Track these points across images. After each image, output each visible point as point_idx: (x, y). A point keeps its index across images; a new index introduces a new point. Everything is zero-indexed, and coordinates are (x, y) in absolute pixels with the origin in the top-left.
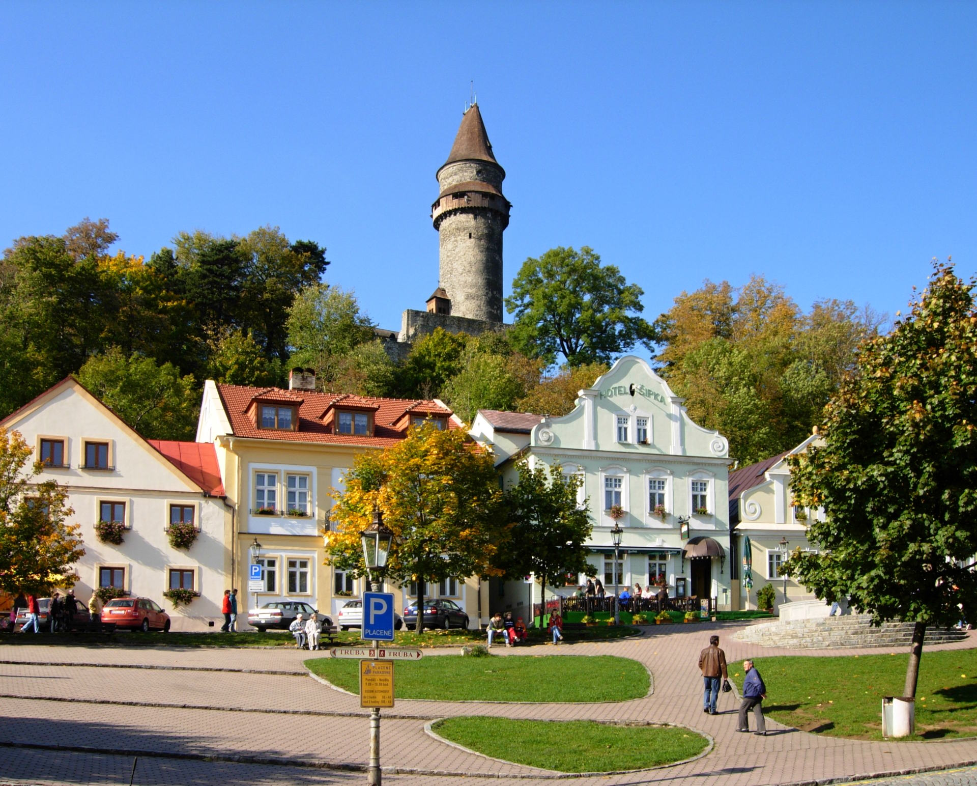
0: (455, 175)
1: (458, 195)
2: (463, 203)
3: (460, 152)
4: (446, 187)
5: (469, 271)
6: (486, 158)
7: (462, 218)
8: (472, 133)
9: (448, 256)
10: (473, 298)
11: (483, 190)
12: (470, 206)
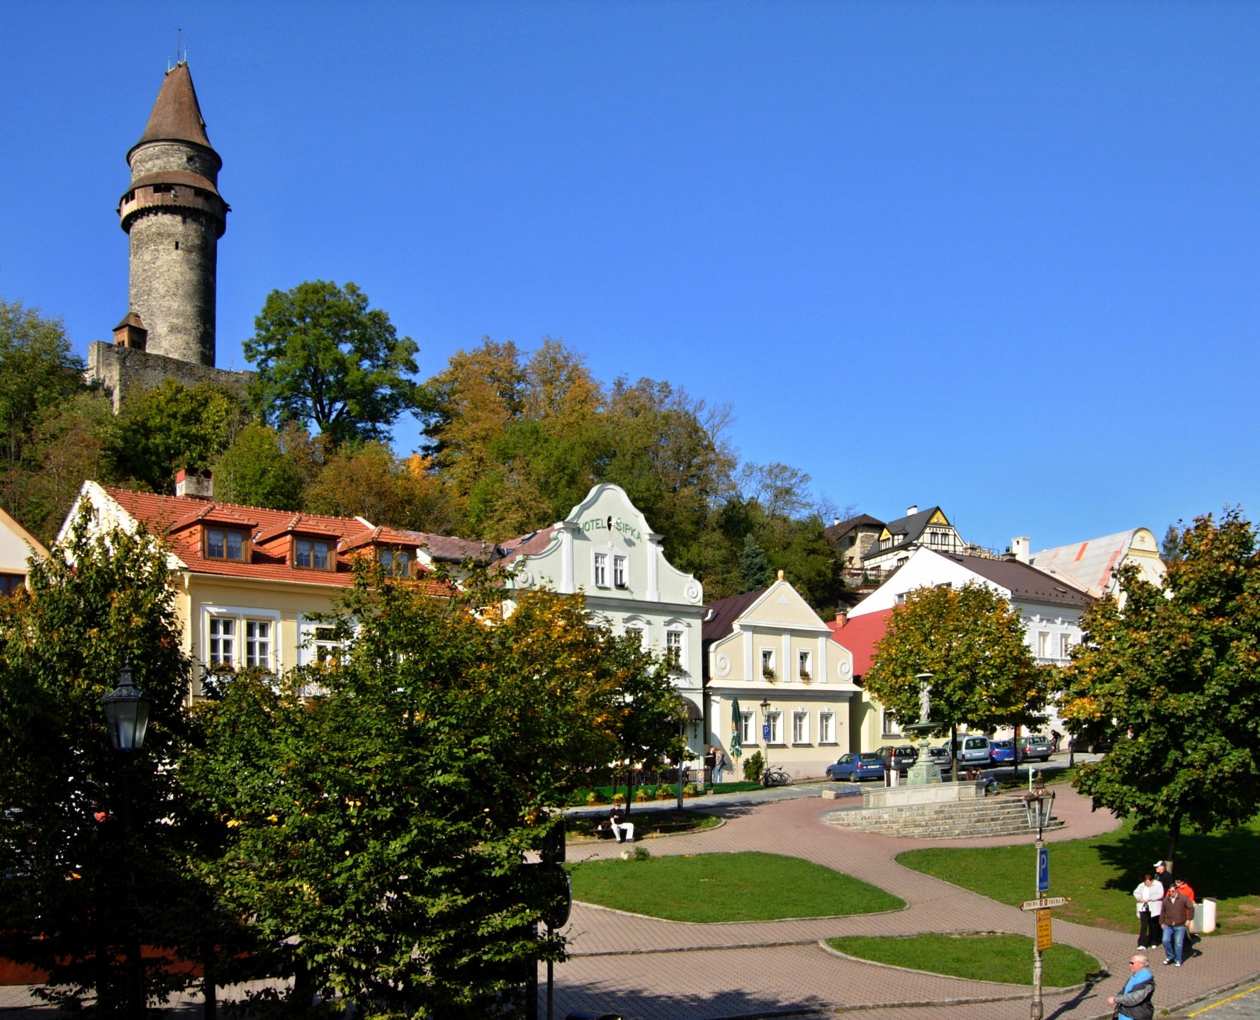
0: (157, 158)
1: (161, 188)
2: (169, 198)
3: (164, 127)
4: (142, 174)
5: (175, 294)
6: (199, 139)
7: (166, 219)
8: (180, 103)
9: (144, 270)
10: (180, 332)
11: (196, 185)
12: (177, 204)
